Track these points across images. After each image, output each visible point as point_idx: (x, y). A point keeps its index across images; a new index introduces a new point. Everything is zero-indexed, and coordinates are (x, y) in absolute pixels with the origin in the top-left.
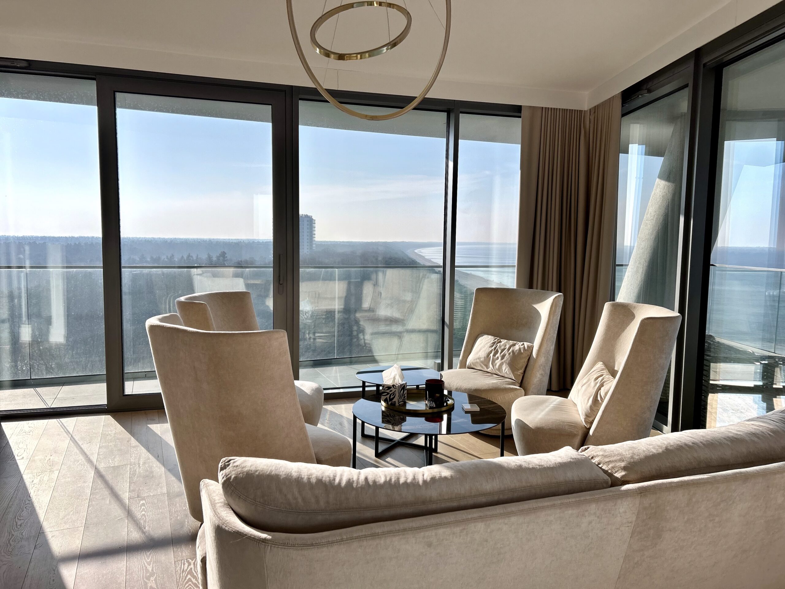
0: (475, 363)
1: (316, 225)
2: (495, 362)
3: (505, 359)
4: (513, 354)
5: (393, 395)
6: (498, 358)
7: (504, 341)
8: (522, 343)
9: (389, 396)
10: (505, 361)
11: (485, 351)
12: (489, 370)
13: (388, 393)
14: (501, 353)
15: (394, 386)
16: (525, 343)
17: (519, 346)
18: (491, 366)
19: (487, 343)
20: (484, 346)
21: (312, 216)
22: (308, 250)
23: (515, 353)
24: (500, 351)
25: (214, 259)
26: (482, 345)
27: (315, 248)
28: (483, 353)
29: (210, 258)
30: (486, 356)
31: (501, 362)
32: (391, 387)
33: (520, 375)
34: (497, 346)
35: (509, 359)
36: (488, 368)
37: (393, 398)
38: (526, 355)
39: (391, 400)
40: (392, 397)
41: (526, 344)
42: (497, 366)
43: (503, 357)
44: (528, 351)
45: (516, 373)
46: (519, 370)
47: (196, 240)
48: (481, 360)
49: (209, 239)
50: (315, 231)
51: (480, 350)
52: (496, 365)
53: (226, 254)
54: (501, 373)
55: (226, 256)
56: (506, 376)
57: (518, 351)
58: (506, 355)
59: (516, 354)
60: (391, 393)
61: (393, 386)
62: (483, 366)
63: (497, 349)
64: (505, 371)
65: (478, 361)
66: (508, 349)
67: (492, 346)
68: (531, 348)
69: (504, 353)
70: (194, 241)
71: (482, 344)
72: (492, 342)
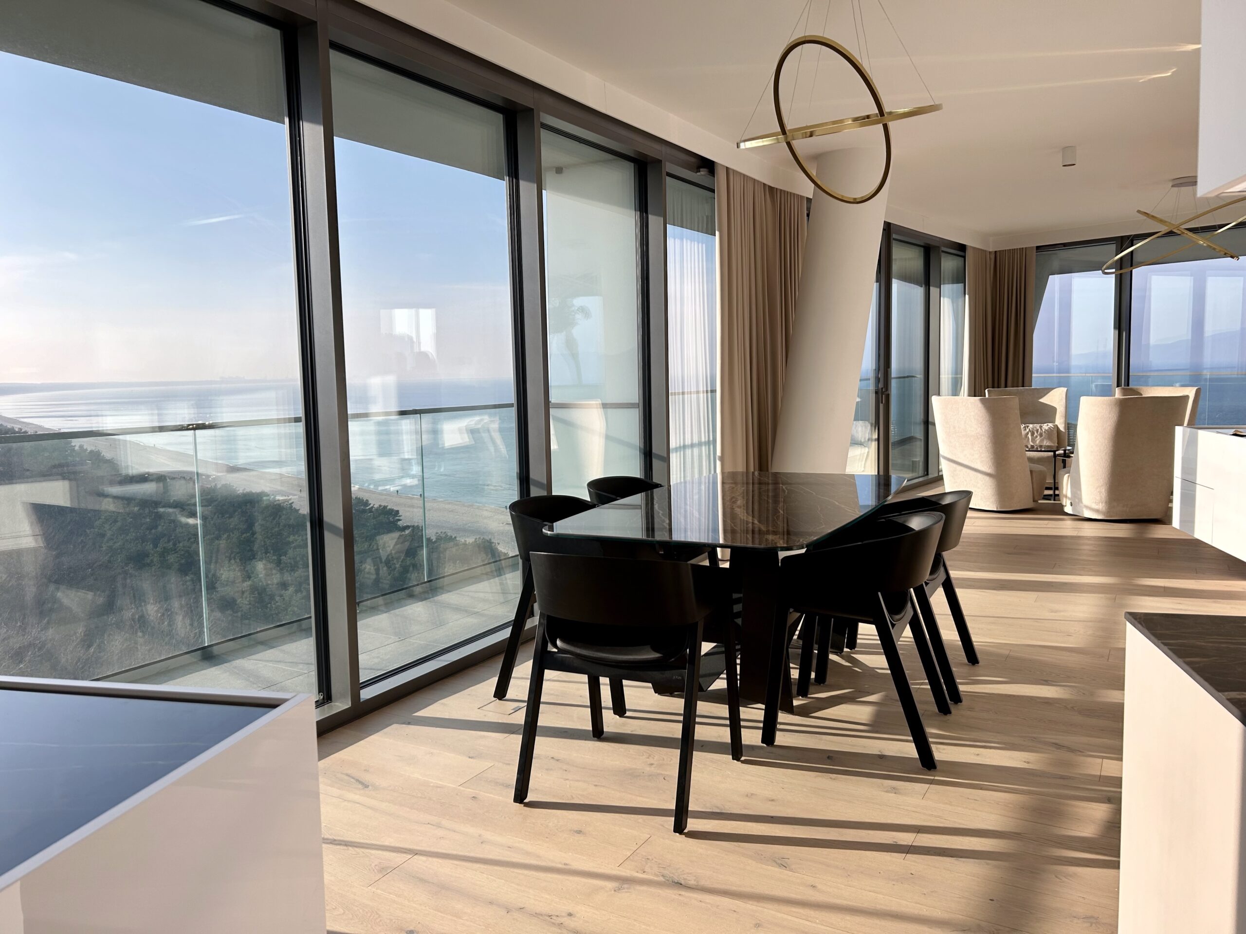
6: (1037, 437)
10: (1044, 438)
24: (1035, 432)
38: (1055, 431)
41: (1051, 425)
58: (1042, 433)
68: (1056, 426)
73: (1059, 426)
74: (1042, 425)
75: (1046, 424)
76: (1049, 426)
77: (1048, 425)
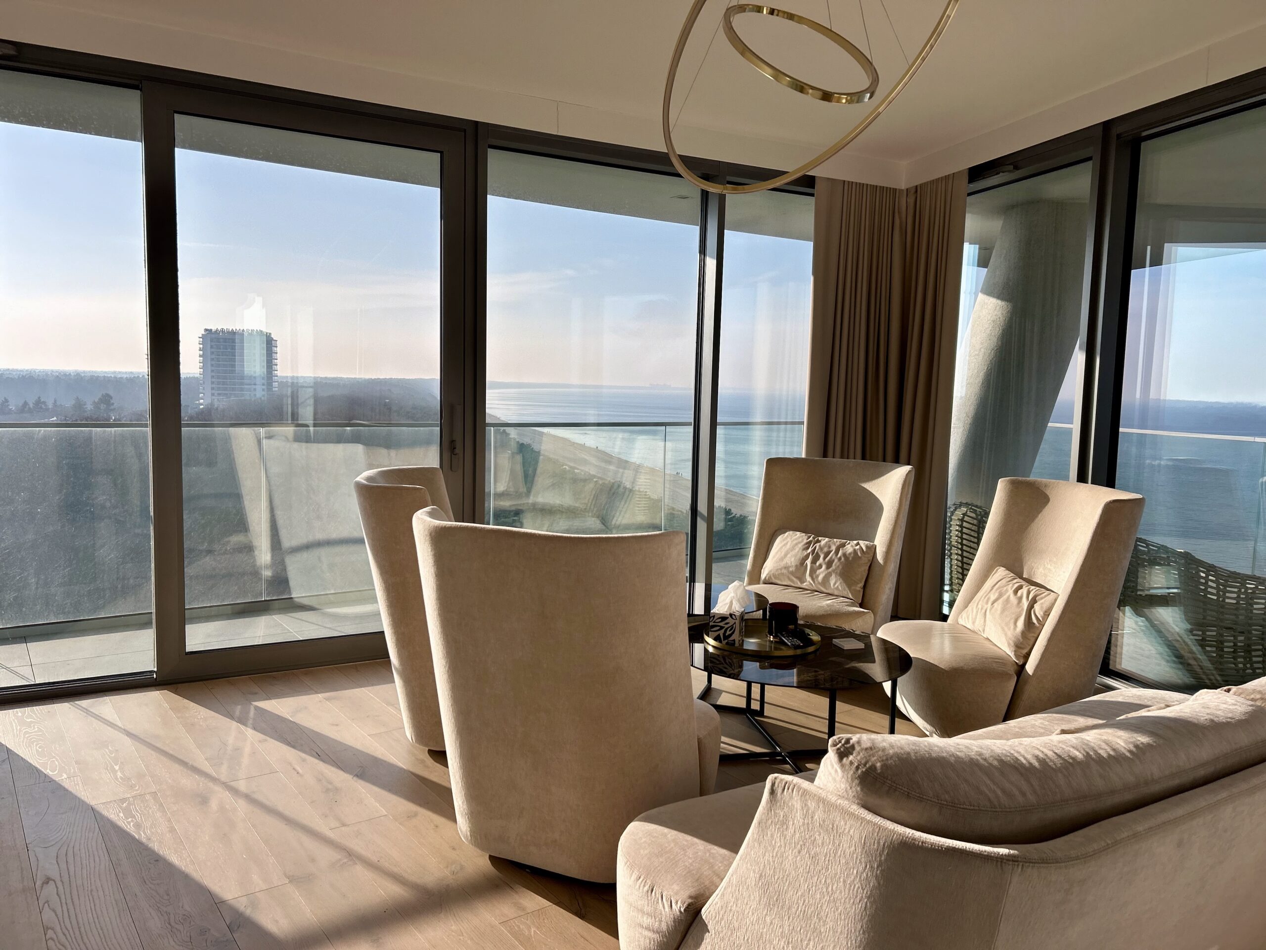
0: (778, 574)
1: (278, 350)
2: (815, 572)
3: (834, 567)
4: (845, 559)
5: (730, 631)
6: (820, 566)
7: (824, 541)
8: (855, 542)
9: (723, 631)
10: (833, 571)
11: (795, 556)
12: (804, 585)
13: (722, 628)
14: (824, 558)
15: (733, 617)
16: (861, 542)
17: (852, 546)
18: (808, 578)
19: (796, 544)
20: (793, 548)
21: (270, 334)
22: (263, 393)
23: (848, 558)
24: (822, 556)
25: (89, 407)
26: (788, 546)
27: (277, 389)
28: (793, 559)
29: (79, 405)
30: (798, 564)
31: (826, 572)
32: (728, 618)
33: (859, 591)
34: (815, 547)
35: (840, 567)
36: (802, 582)
37: (730, 635)
38: (865, 561)
39: (726, 637)
40: (728, 633)
41: (863, 544)
42: (820, 578)
43: (829, 564)
44: (868, 554)
45: (853, 588)
46: (858, 584)
47: (49, 373)
48: (791, 569)
49: (76, 371)
50: (277, 359)
51: (786, 555)
52: (817, 577)
53: (111, 398)
54: (826, 589)
55: (112, 402)
56: (836, 593)
57: (852, 555)
58: (834, 561)
59: (851, 559)
60: (726, 626)
61: (731, 615)
62: (795, 579)
63: (817, 553)
64: (836, 586)
65: (784, 571)
66: (835, 552)
67: (808, 548)
68: (872, 549)
69: (831, 558)
70: (47, 375)
71: (789, 544)
72: (805, 541)
75: (852, 542)
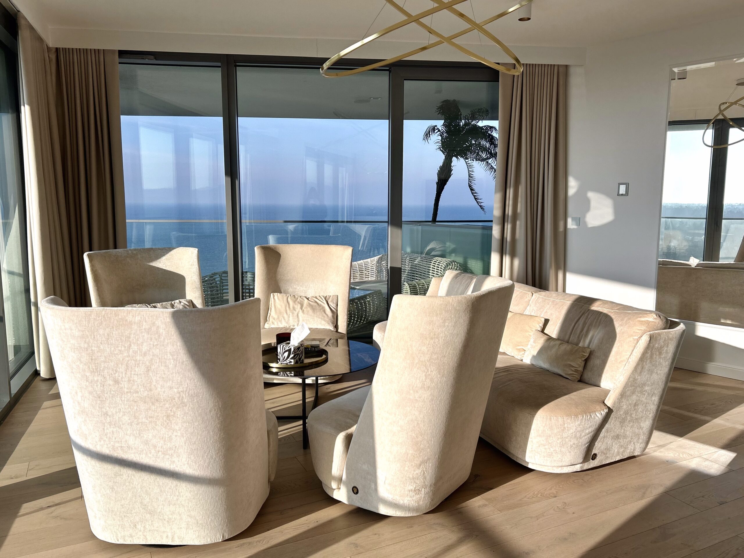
73: (195, 302)
74: (173, 302)
75: (177, 301)
76: (182, 304)
77: (180, 302)
